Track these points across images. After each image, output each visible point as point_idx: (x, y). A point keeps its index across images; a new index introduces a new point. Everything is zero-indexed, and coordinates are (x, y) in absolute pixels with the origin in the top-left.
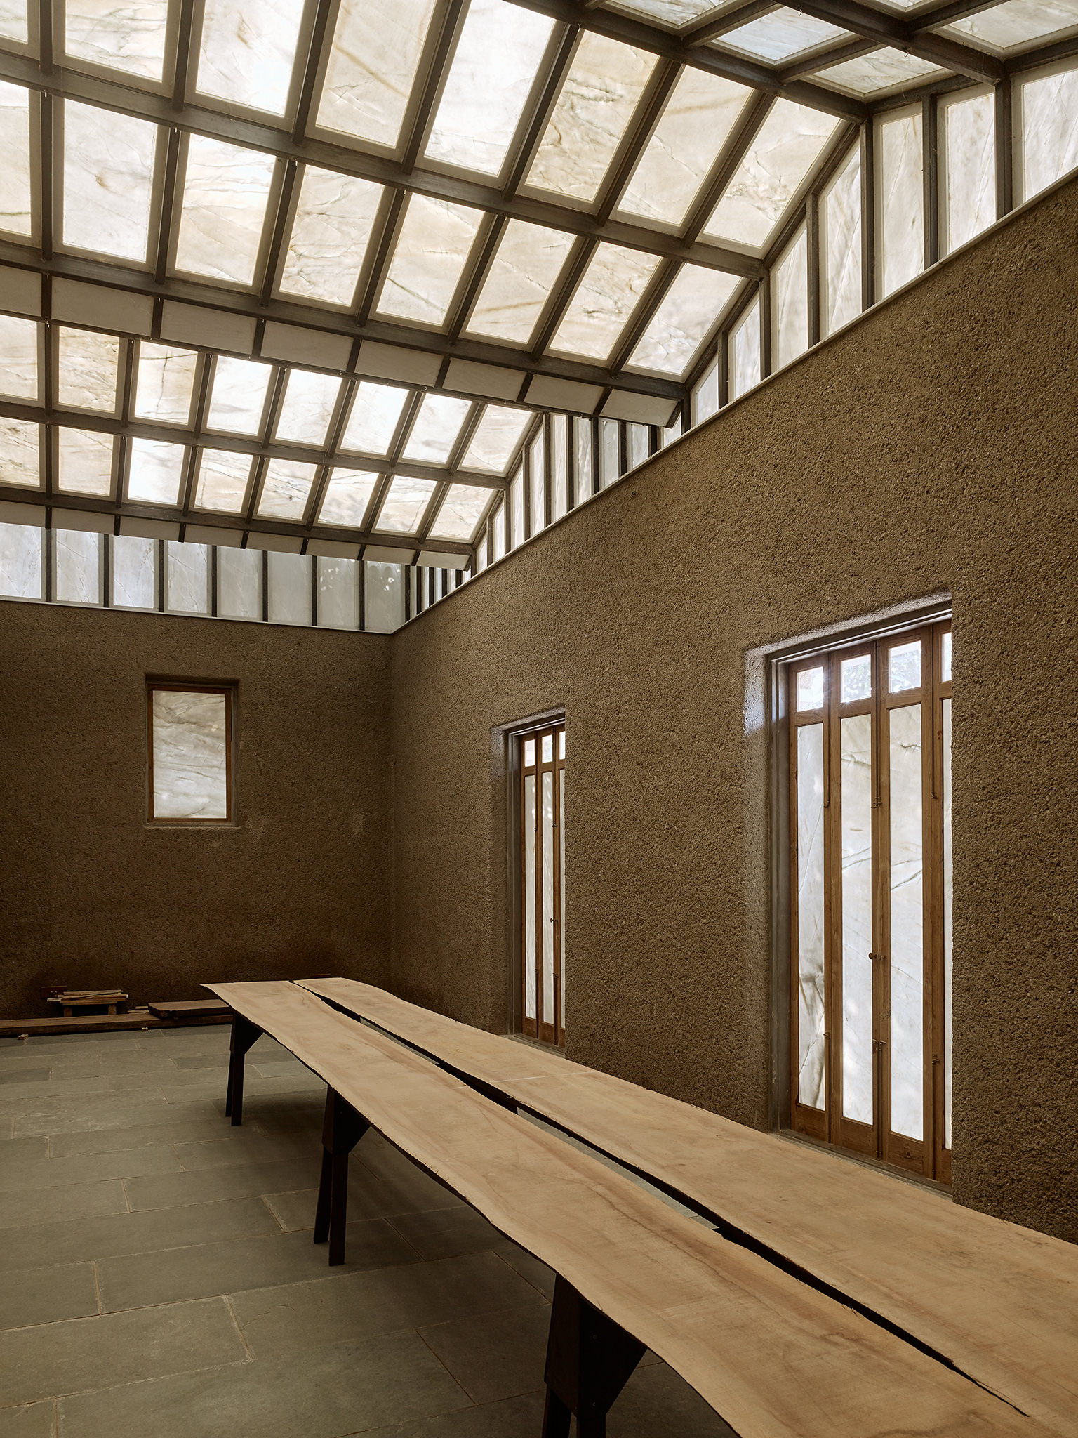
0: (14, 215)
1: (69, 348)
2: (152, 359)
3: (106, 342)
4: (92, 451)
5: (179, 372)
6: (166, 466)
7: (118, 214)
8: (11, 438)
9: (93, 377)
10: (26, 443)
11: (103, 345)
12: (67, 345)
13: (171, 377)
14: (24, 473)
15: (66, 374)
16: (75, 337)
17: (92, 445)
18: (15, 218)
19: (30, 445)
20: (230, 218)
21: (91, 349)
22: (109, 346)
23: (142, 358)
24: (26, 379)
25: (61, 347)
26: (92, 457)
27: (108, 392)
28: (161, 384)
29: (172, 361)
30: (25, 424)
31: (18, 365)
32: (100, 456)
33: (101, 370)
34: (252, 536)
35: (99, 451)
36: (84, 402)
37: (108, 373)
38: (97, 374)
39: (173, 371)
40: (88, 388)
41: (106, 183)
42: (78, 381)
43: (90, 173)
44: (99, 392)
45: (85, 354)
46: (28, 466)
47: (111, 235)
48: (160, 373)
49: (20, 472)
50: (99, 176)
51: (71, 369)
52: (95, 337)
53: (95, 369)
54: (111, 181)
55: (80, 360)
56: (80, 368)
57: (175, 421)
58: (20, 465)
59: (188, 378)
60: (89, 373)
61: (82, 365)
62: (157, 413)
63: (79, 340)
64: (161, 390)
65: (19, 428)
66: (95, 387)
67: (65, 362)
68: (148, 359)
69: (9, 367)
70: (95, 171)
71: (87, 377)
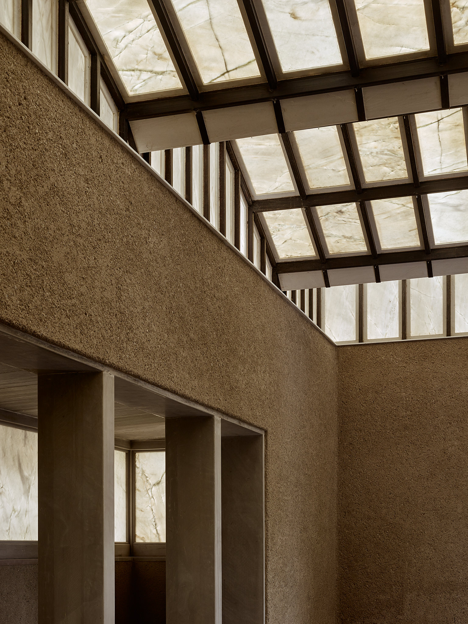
1: (364, 138)
2: (427, 125)
3: (389, 124)
4: (399, 214)
5: (451, 129)
6: (459, 210)
8: (339, 219)
9: (386, 154)
10: (350, 220)
11: (387, 127)
12: (361, 136)
13: (446, 136)
14: (355, 243)
15: (366, 158)
16: (365, 127)
17: (398, 208)
19: (354, 221)
21: (380, 132)
22: (392, 126)
23: (419, 127)
24: (339, 171)
25: (358, 139)
26: (400, 218)
27: (399, 163)
28: (439, 143)
29: (443, 122)
30: (347, 205)
31: (331, 162)
32: (406, 216)
33: (390, 147)
35: (404, 212)
36: (384, 176)
37: (396, 148)
38: (389, 151)
39: (446, 130)
40: (384, 164)
42: (375, 161)
44: (393, 165)
45: (376, 138)
46: (356, 237)
48: (436, 134)
49: (351, 243)
51: (368, 153)
52: (380, 123)
53: (386, 148)
55: (373, 144)
56: (374, 151)
57: (457, 171)
58: (350, 238)
59: (459, 132)
60: (382, 153)
61: (375, 148)
62: (441, 169)
63: (370, 128)
64: (440, 149)
65: (344, 209)
66: (389, 162)
67: (363, 149)
68: (424, 126)
69: (326, 165)
71: (382, 156)
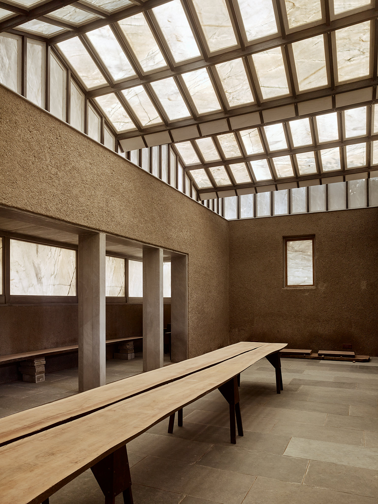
0: (156, 118)
1: (222, 141)
2: (245, 135)
3: (231, 136)
4: (241, 169)
5: (254, 137)
6: (264, 167)
7: (178, 106)
8: (219, 172)
9: (232, 147)
10: (223, 172)
11: (230, 137)
12: (221, 140)
13: (253, 139)
14: (226, 181)
15: (225, 149)
16: (222, 137)
17: (240, 167)
18: (157, 119)
19: (224, 173)
20: (205, 92)
21: (228, 139)
22: (232, 136)
23: (242, 136)
24: (215, 154)
25: (220, 142)
26: (242, 171)
27: (237, 150)
28: (251, 142)
29: (251, 134)
30: (220, 167)
31: (212, 151)
32: (244, 170)
33: (233, 144)
34: (300, 183)
35: (243, 169)
36: (233, 155)
37: (235, 145)
38: (232, 146)
39: (253, 137)
40: (232, 151)
41: (171, 99)
42: (228, 150)
43: (166, 98)
44: (235, 151)
45: (227, 141)
46: (226, 179)
47: (179, 112)
48: (249, 139)
49: (225, 181)
50: (168, 98)
51: (225, 147)
52: (227, 135)
53: (231, 145)
54: (171, 98)
55: (226, 144)
56: (227, 146)
57: (260, 152)
58: (224, 179)
59: (258, 137)
60: (230, 147)
61: (227, 145)
62: (254, 152)
63: (224, 138)
64: (252, 144)
65: (220, 169)
66: (233, 150)
67: (223, 146)
68: (244, 136)
69: (210, 152)
70: (167, 97)
71: (230, 148)
